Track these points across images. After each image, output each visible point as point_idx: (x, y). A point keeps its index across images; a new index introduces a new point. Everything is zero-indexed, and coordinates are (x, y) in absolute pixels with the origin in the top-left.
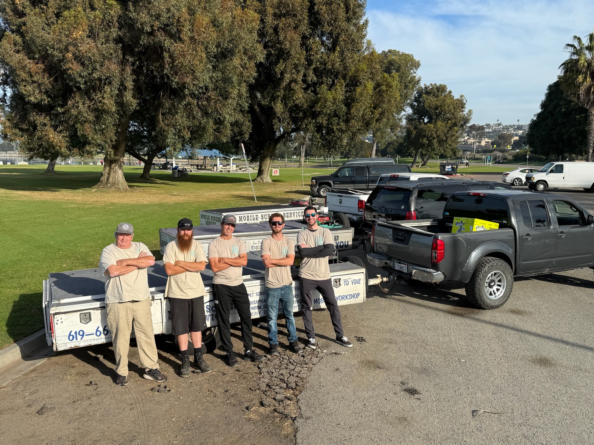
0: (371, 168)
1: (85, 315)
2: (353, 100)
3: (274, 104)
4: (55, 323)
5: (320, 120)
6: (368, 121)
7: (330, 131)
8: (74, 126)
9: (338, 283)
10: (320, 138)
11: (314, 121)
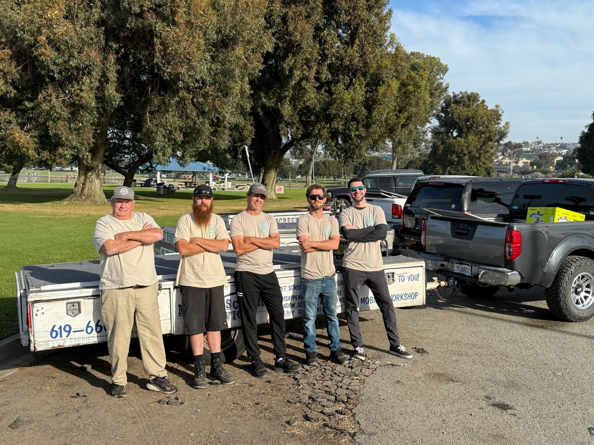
0: (398, 179)
1: (73, 306)
2: (375, 102)
3: (281, 105)
4: (34, 314)
5: (335, 124)
6: (392, 127)
7: (347, 138)
8: (44, 124)
9: (391, 278)
10: (335, 146)
11: (328, 126)
